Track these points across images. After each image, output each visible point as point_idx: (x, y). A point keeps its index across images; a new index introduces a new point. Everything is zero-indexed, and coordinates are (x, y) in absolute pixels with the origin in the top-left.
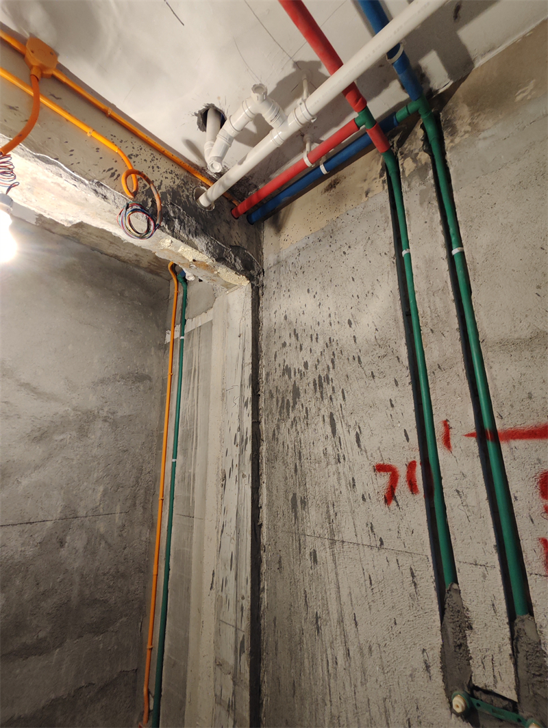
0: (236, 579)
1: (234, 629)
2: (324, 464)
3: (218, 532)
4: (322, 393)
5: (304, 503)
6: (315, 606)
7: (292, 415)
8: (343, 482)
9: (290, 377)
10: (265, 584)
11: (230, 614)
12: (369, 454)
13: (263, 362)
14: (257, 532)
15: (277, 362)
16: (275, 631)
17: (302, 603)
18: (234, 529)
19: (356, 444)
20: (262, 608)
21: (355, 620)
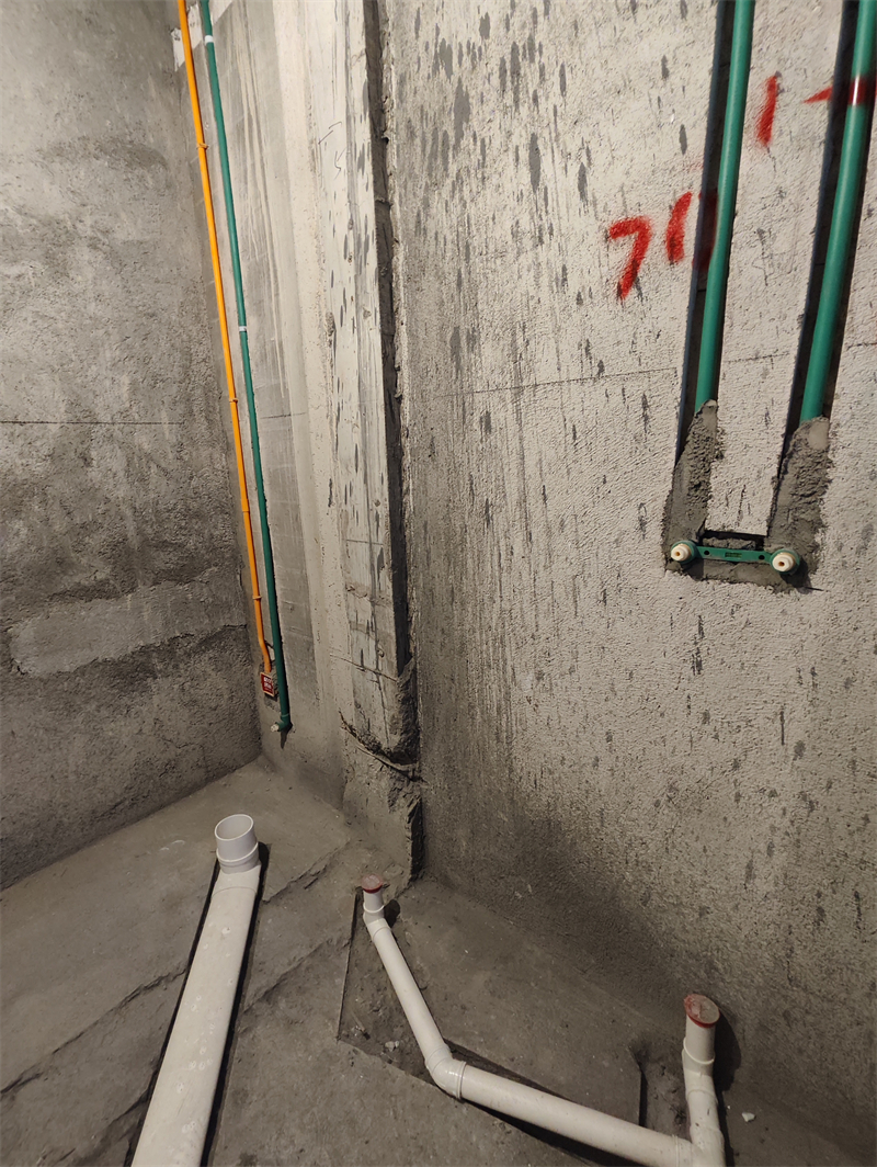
0: (365, 481)
1: (368, 545)
2: (510, 256)
3: (331, 421)
4: (516, 91)
5: (473, 339)
6: (485, 493)
7: (453, 168)
8: (544, 280)
9: (449, 73)
10: (410, 483)
11: (360, 529)
12: (600, 207)
13: (391, 51)
14: (395, 408)
15: (422, 39)
16: (425, 539)
17: (466, 493)
18: (356, 409)
19: (578, 193)
20: (407, 516)
21: (544, 494)
